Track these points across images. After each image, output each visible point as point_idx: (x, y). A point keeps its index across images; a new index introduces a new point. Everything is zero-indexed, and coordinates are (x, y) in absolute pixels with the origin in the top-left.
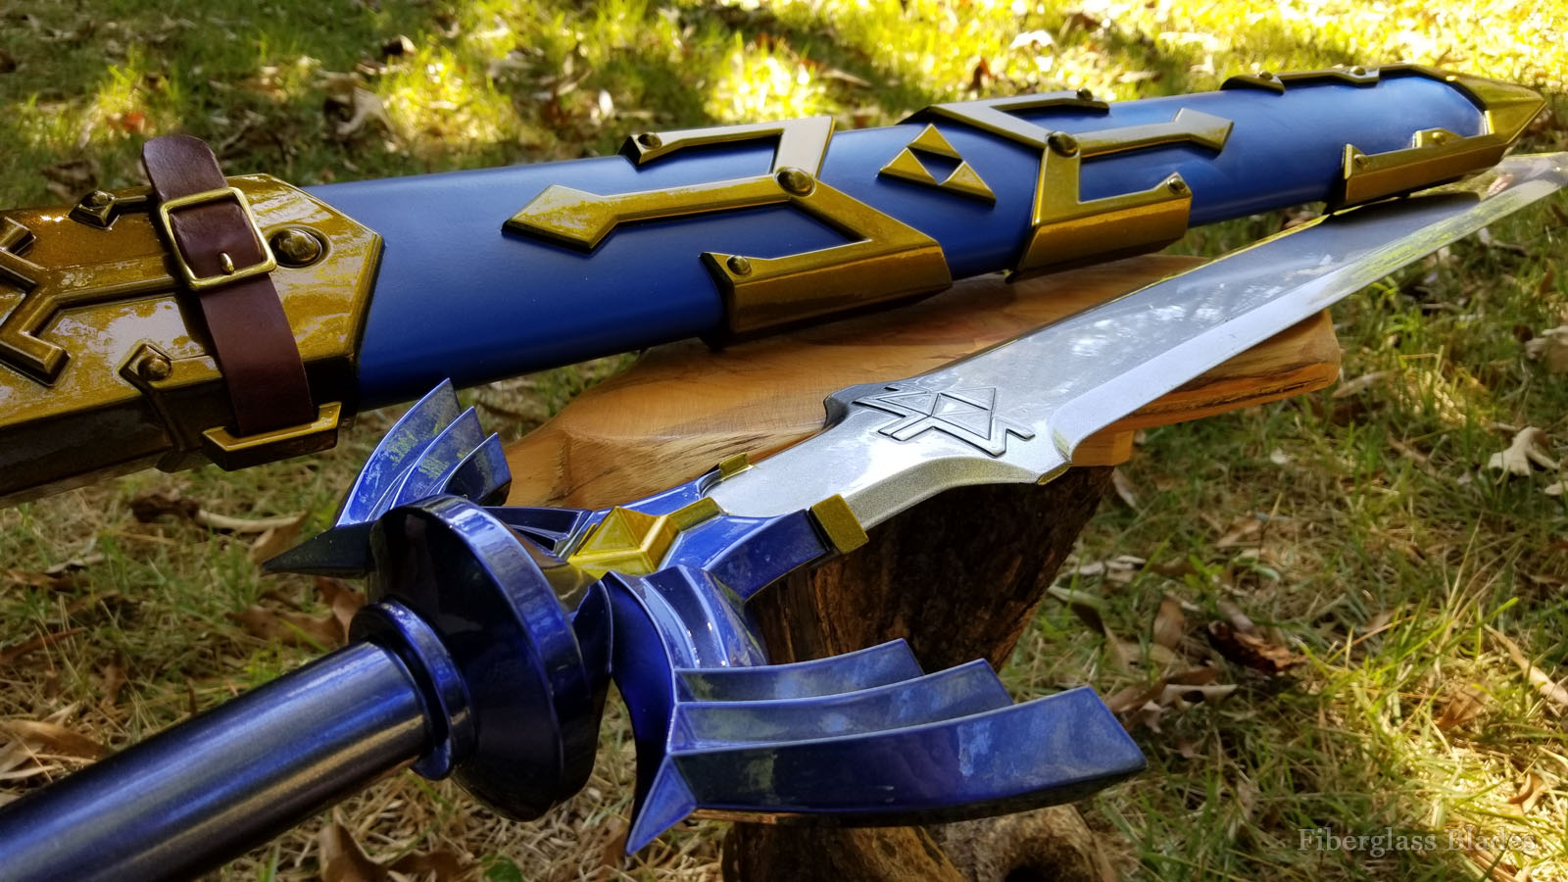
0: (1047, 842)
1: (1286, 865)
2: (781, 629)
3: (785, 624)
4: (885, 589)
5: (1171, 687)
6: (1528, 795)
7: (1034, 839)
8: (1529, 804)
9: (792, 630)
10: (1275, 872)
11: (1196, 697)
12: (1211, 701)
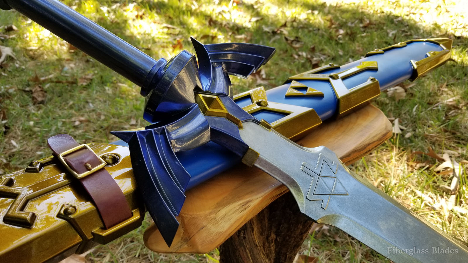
2: (246, 253)
3: (247, 251)
4: (267, 224)
9: (250, 252)
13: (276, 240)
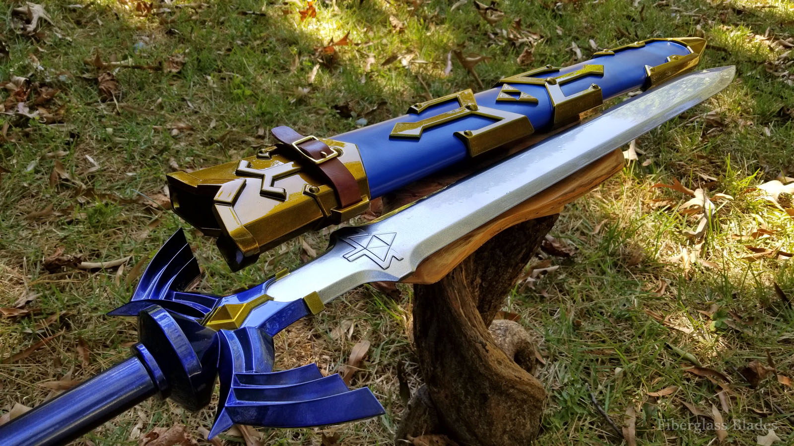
0: (521, 342)
1: (592, 331)
5: (535, 270)
6: (662, 288)
7: (518, 343)
8: (663, 292)
10: (588, 334)
11: (544, 273)
12: (550, 273)
13: (481, 285)
